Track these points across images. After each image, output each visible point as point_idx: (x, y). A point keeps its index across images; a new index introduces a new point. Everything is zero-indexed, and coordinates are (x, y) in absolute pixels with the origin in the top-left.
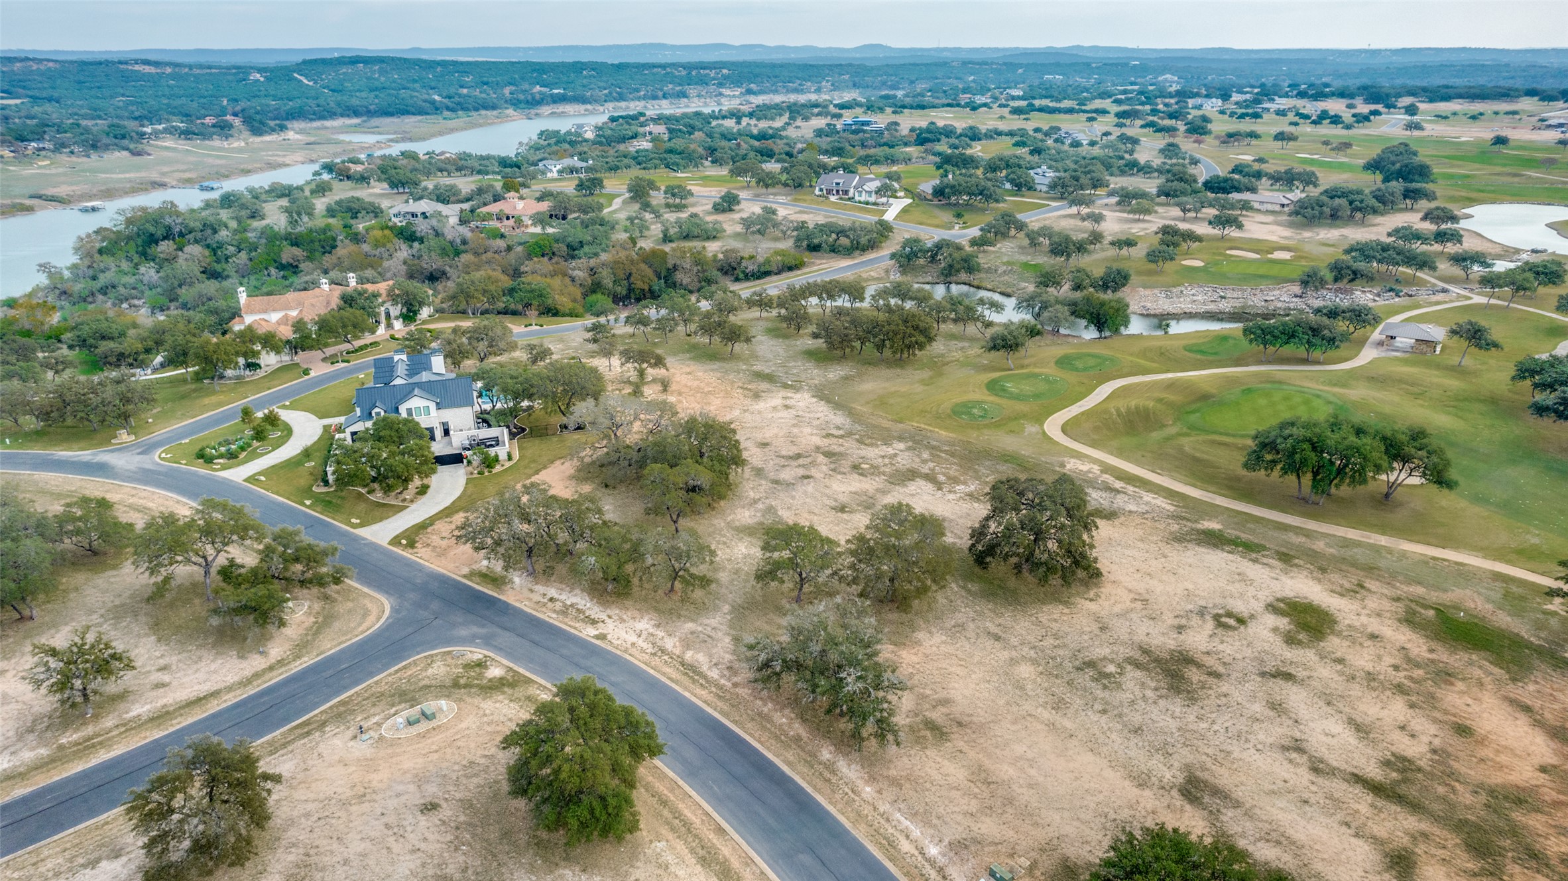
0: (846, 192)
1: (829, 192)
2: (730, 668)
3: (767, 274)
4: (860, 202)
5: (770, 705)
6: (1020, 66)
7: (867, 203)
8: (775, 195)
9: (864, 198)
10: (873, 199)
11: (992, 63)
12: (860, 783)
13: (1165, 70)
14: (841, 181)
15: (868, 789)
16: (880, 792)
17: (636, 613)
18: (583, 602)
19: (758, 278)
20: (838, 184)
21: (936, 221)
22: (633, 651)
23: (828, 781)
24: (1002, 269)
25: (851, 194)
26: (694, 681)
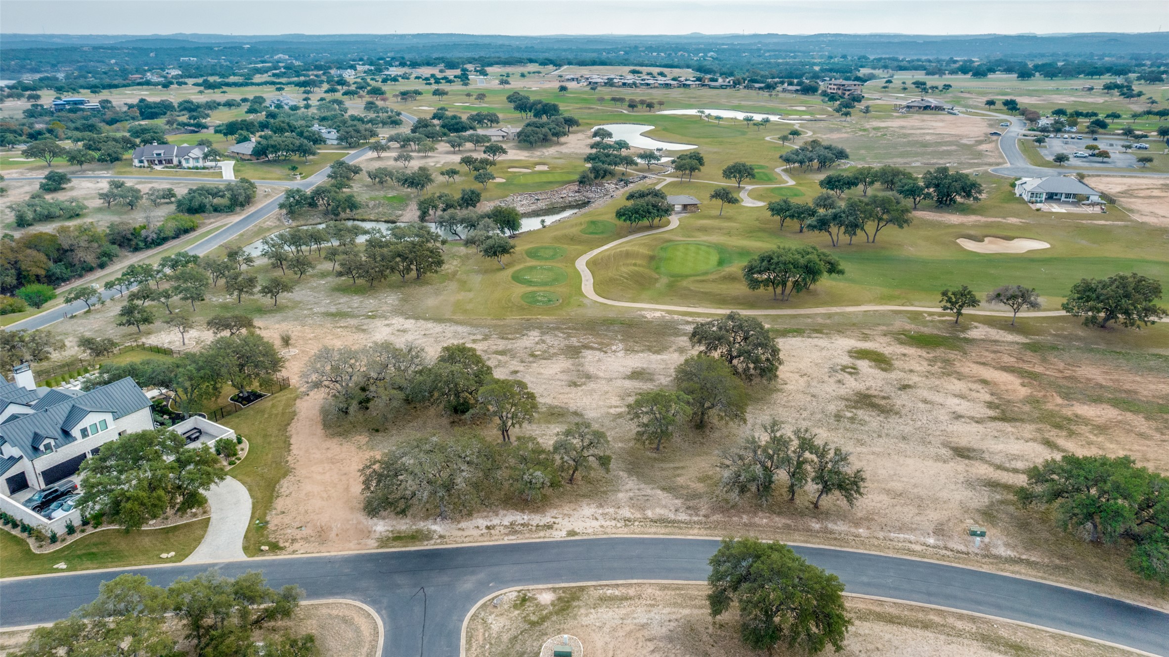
0: (170, 161)
1: (152, 162)
2: (688, 508)
3: (165, 240)
4: (189, 168)
5: (745, 516)
6: (152, 50)
7: (197, 168)
8: (93, 170)
9: (192, 164)
10: (201, 164)
11: (122, 48)
12: (853, 530)
13: (277, 51)
14: (162, 152)
15: (861, 530)
16: (868, 528)
17: (572, 506)
18: (518, 517)
19: (159, 244)
20: (159, 154)
21: (274, 176)
22: (609, 530)
23: (835, 539)
24: (371, 204)
25: (175, 161)
26: (680, 528)
